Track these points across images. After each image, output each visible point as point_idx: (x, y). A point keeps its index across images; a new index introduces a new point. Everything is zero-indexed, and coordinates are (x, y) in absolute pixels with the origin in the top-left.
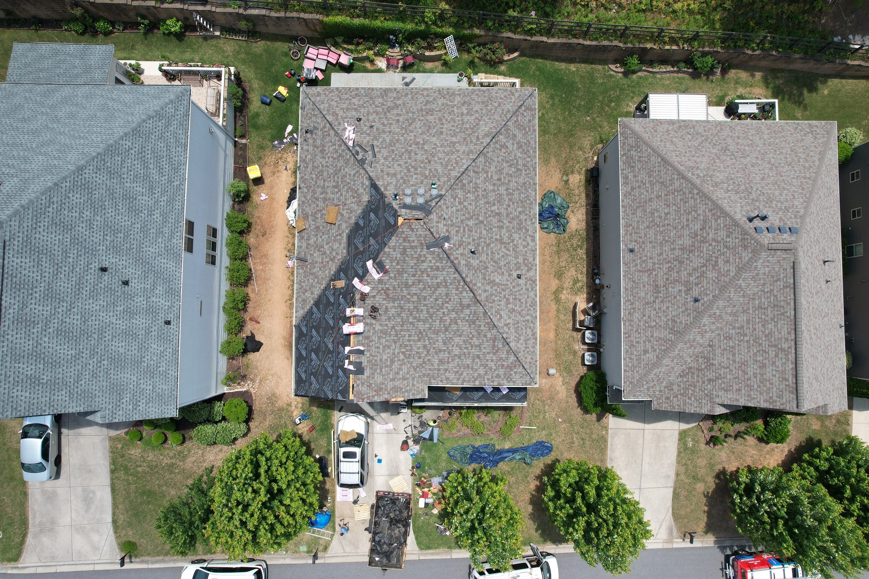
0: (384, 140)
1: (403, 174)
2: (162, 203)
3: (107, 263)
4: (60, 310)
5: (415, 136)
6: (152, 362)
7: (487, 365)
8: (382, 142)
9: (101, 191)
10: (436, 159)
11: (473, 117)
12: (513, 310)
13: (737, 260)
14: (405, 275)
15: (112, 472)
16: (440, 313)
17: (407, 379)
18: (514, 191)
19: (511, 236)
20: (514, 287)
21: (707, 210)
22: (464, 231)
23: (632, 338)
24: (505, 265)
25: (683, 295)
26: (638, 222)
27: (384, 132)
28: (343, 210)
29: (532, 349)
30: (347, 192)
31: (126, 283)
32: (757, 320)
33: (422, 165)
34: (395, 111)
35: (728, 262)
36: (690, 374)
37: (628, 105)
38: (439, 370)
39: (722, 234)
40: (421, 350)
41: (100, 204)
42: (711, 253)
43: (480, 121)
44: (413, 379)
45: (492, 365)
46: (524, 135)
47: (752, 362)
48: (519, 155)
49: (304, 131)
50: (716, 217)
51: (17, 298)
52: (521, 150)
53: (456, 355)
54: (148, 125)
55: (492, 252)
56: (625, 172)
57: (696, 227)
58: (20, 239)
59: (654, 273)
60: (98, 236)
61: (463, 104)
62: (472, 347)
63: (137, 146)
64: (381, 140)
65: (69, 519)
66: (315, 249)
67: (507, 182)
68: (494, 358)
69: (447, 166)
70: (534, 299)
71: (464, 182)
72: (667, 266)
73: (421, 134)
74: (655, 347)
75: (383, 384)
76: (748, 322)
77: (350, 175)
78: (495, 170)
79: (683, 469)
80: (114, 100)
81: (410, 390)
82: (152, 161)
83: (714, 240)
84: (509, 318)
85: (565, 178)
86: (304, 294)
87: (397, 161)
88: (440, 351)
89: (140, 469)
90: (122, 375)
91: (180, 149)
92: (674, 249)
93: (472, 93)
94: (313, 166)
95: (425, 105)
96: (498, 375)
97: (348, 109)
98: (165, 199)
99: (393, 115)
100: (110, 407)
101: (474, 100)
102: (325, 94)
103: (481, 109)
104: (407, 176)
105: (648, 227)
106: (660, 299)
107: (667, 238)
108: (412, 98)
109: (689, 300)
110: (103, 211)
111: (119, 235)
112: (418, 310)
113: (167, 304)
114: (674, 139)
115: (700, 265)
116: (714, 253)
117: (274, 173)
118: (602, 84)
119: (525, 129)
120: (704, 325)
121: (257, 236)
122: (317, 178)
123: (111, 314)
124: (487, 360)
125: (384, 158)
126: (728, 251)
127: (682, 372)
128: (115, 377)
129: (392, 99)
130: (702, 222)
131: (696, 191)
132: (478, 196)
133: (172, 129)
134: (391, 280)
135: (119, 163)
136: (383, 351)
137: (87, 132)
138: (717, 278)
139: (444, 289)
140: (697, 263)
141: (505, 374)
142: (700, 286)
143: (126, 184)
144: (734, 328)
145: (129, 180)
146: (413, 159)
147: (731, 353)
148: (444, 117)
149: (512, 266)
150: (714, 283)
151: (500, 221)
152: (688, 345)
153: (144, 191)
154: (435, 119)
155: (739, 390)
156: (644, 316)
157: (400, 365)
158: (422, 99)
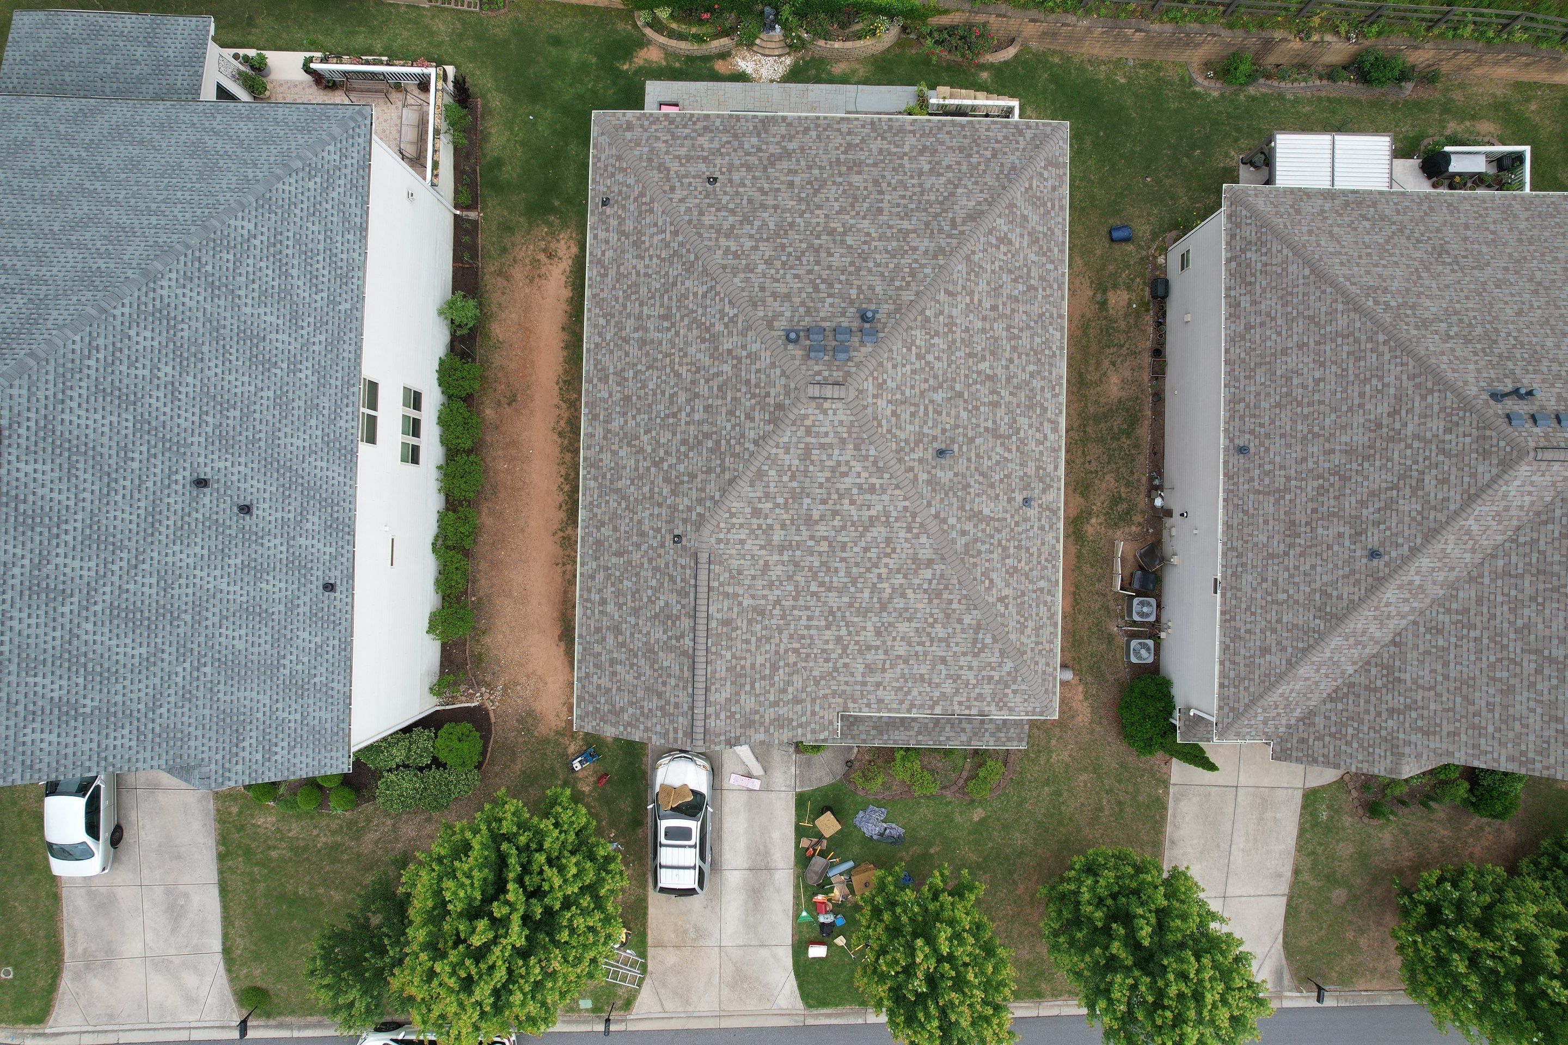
0: (765, 224)
1: (804, 295)
2: (316, 348)
3: (208, 470)
4: (116, 568)
5: (826, 216)
6: (300, 667)
7: (959, 677)
8: (760, 228)
9: (193, 323)
10: (871, 264)
11: (943, 180)
12: (1015, 569)
13: (1466, 479)
14: (807, 501)
15: (221, 857)
16: (872, 577)
17: (802, 701)
18: (1021, 330)
19: (1015, 421)
20: (1017, 524)
21: (1405, 377)
22: (926, 414)
23: (1239, 624)
24: (1001, 481)
25: (1347, 543)
26: (1258, 394)
27: (764, 207)
28: (681, 365)
29: (1047, 646)
30: (690, 329)
31: (246, 509)
32: (1500, 599)
33: (843, 278)
34: (784, 165)
35: (1445, 481)
36: (1351, 697)
37: (1227, 155)
38: (864, 684)
39: (1436, 425)
40: (831, 646)
41: (193, 349)
42: (1409, 462)
43: (956, 187)
44: (813, 701)
45: (970, 676)
46: (1043, 216)
47: (1485, 680)
48: (1033, 257)
49: (598, 200)
50: (1424, 392)
51: (29, 545)
52: (1035, 248)
53: (899, 657)
54: (287, 188)
55: (978, 455)
56: (1233, 293)
57: (1379, 410)
58: (32, 424)
59: (1288, 497)
60: (189, 415)
61: (921, 152)
62: (932, 641)
63: (265, 230)
64: (757, 223)
65: (141, 945)
66: (621, 441)
67: (1008, 312)
68: (975, 664)
69: (892, 280)
70: (1054, 547)
71: (928, 313)
72: (1315, 484)
73: (838, 213)
74: (1284, 643)
75: (757, 712)
76: (1479, 602)
77: (695, 294)
78: (986, 288)
79: (1308, 863)
80: (216, 133)
81: (808, 723)
82: (296, 262)
83: (1417, 437)
84: (1008, 585)
85: (1099, 297)
86: (598, 529)
87: (791, 268)
88: (869, 648)
89: (274, 854)
90: (241, 694)
91: (351, 237)
92: (1332, 451)
93: (940, 129)
94: (618, 273)
95: (845, 152)
96: (980, 695)
97: (689, 158)
98: (323, 338)
99: (781, 171)
100: (219, 757)
101: (942, 143)
102: (642, 126)
103: (958, 163)
104: (813, 300)
105: (1278, 405)
106: (1298, 549)
107: (1316, 429)
108: (819, 136)
109: (1358, 554)
110: (200, 365)
111: (232, 413)
112: (828, 569)
113: (328, 550)
114: (1336, 230)
115: (1384, 485)
116: (1416, 462)
117: (532, 281)
118: (1177, 111)
119: (1044, 205)
120: (1388, 604)
121: (499, 403)
122: (627, 297)
123: (218, 573)
124: (961, 668)
125: (766, 262)
126: (1447, 461)
127: (1335, 691)
128: (228, 698)
129: (778, 138)
130: (1392, 400)
131: (1381, 338)
132: (954, 341)
133: (335, 195)
134: (777, 511)
135: (231, 265)
136: (758, 647)
137: (164, 201)
138: (1419, 513)
139: (882, 529)
140: (1378, 481)
141: (994, 694)
142: (1382, 527)
143: (244, 309)
144: (1448, 611)
145: (249, 301)
146: (824, 264)
147: (1440, 661)
148: (884, 177)
149: (1015, 482)
150: (1414, 524)
151: (994, 392)
152: (1352, 640)
153: (280, 322)
154: (866, 181)
155: (1454, 734)
156: (1264, 580)
157: (790, 675)
158: (839, 140)
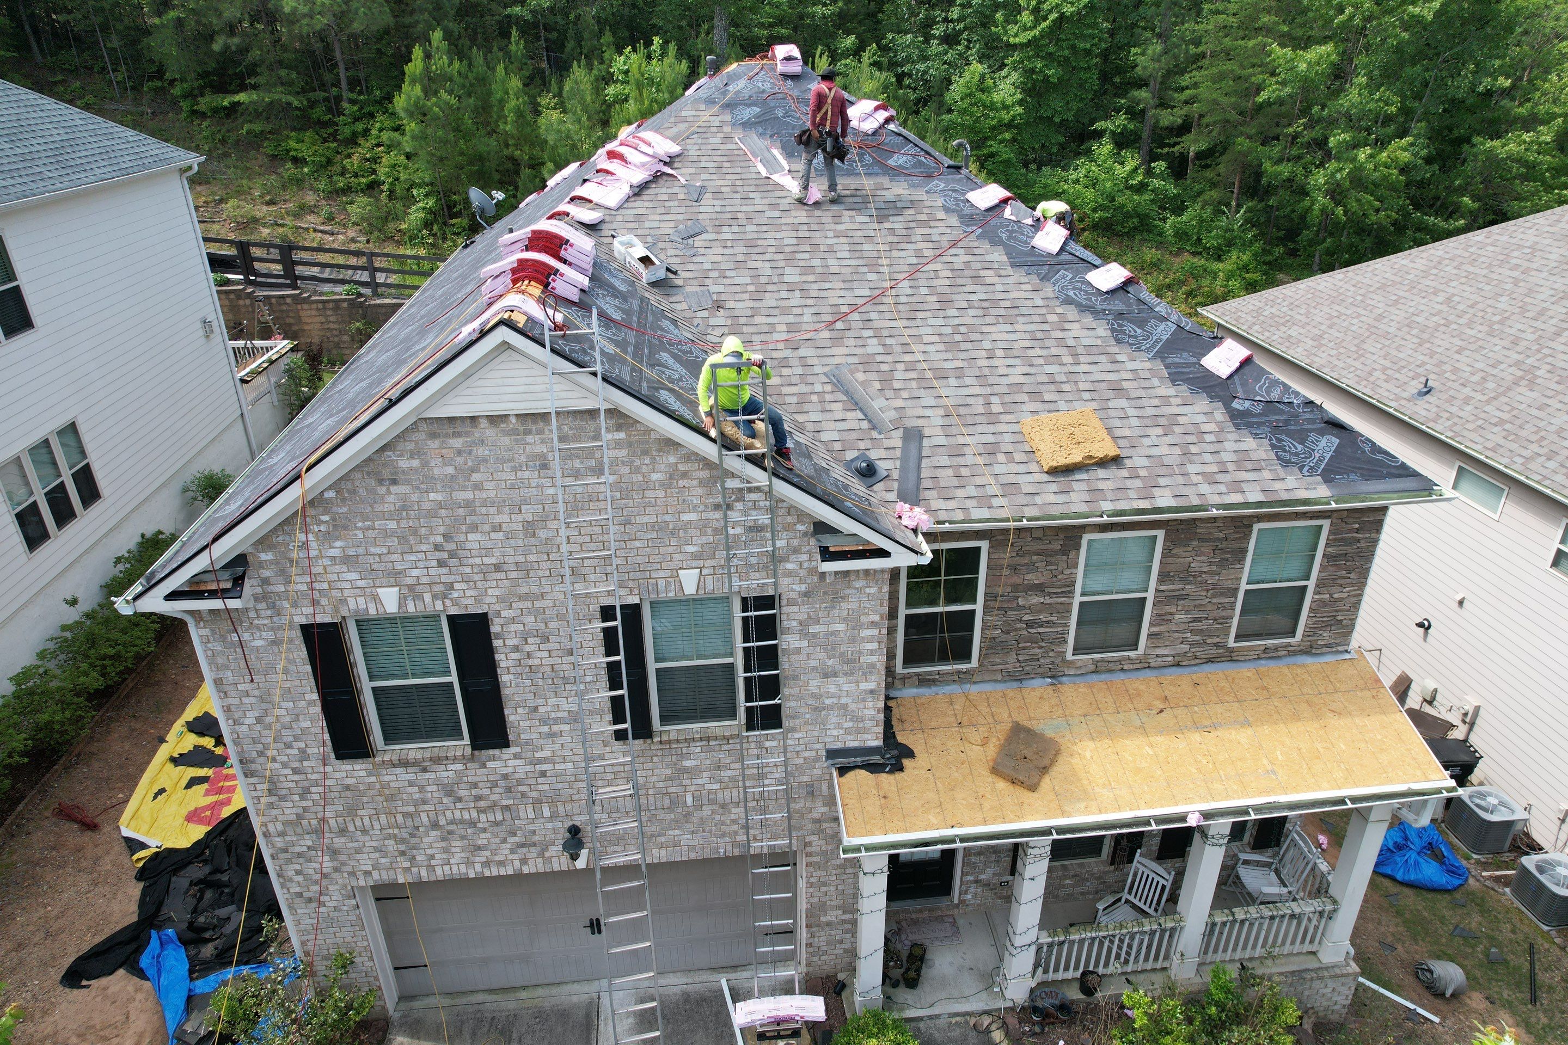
105: (1422, 343)
107: (1496, 318)
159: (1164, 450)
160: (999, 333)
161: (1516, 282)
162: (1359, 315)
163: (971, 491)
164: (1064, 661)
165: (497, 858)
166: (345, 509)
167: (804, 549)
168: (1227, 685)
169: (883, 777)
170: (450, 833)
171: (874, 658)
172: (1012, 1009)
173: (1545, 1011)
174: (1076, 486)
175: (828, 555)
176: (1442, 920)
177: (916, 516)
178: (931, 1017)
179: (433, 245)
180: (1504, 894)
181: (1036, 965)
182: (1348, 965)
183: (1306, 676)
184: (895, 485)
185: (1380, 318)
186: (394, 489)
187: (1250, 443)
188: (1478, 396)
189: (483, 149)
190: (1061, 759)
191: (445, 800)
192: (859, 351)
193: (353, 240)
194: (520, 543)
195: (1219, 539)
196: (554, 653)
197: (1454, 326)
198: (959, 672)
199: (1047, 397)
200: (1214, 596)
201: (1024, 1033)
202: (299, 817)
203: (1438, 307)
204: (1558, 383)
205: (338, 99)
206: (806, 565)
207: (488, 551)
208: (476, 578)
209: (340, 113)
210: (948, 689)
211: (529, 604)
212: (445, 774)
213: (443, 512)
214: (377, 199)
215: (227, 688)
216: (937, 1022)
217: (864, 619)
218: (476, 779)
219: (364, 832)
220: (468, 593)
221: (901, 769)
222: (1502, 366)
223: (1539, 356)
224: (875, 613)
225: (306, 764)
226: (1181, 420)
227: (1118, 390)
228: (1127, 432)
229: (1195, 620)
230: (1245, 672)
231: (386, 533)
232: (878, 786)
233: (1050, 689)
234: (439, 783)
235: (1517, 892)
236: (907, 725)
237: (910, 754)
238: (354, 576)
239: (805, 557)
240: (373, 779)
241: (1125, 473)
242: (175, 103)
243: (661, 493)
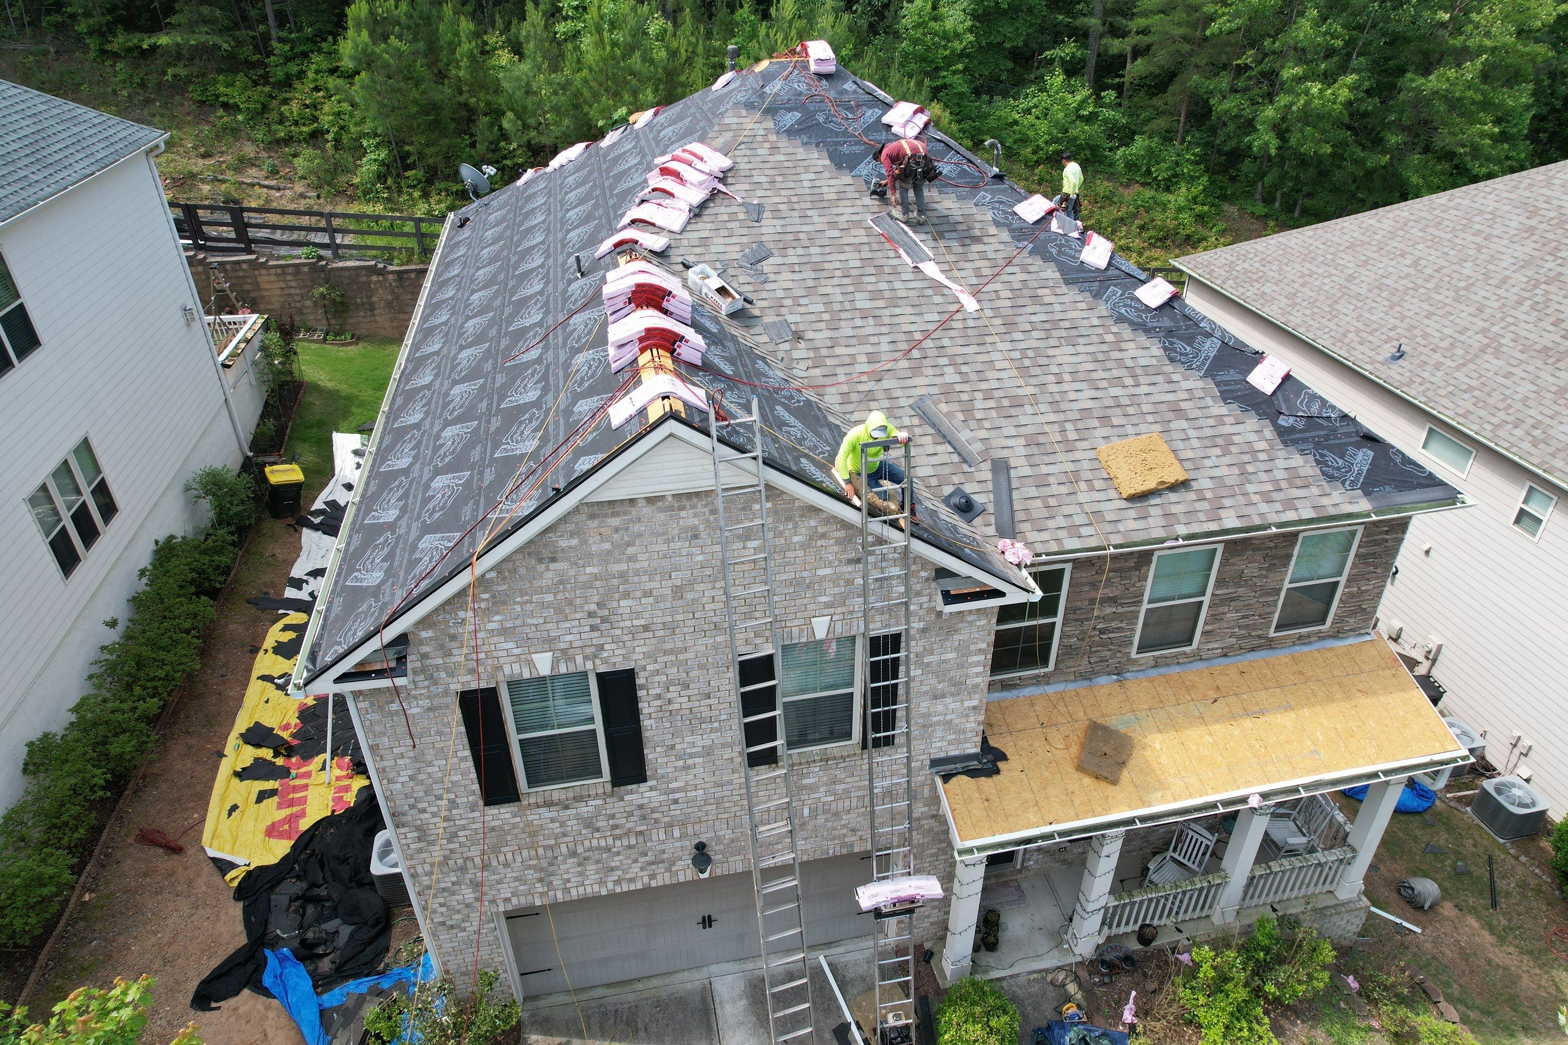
57: (1514, 224)
59: (1505, 341)
72: (1524, 309)
92: (1505, 280)
105: (1392, 306)
130: (1517, 211)
159: (1224, 471)
160: (1064, 354)
161: (1479, 248)
162: (1331, 275)
163: (1061, 522)
164: (1130, 660)
165: (628, 876)
166: (505, 587)
167: (925, 592)
168: (1268, 672)
169: (983, 780)
170: (586, 859)
171: (979, 680)
172: (1081, 963)
173: (1504, 914)
174: (1153, 511)
175: (949, 598)
176: (1415, 839)
177: (1016, 552)
178: (1012, 977)
179: (388, 200)
180: (1466, 813)
181: (1103, 923)
182: (1360, 900)
183: (1335, 659)
184: (992, 519)
185: (1350, 278)
186: (552, 566)
187: (1297, 460)
188: (1448, 362)
189: (438, 97)
190: (1135, 752)
191: (584, 832)
192: (938, 380)
193: (302, 196)
194: (669, 605)
195: (1270, 548)
196: (693, 698)
197: (1422, 290)
198: (1036, 677)
199: (1116, 421)
200: (1261, 596)
201: (1095, 984)
202: (446, 858)
203: (1406, 270)
204: (1522, 352)
205: (266, 37)
206: (925, 606)
207: (638, 615)
208: (626, 638)
209: (270, 53)
210: (1026, 692)
211: (673, 658)
212: (585, 809)
213: (598, 583)
214: (324, 150)
215: (382, 752)
216: (1018, 979)
217: (973, 647)
218: (614, 811)
219: (506, 865)
220: (617, 652)
221: (997, 772)
222: (1469, 333)
223: (1503, 324)
224: (983, 641)
225: (454, 812)
226: (1236, 439)
227: (1178, 412)
228: (1190, 454)
229: (1243, 617)
230: (1282, 656)
231: (543, 605)
232: (979, 790)
233: (1116, 685)
234: (578, 817)
235: (1477, 811)
236: (996, 730)
237: (1004, 757)
238: (511, 645)
239: (925, 599)
240: (518, 819)
241: (1192, 496)
242: (79, 38)
243: (801, 553)
